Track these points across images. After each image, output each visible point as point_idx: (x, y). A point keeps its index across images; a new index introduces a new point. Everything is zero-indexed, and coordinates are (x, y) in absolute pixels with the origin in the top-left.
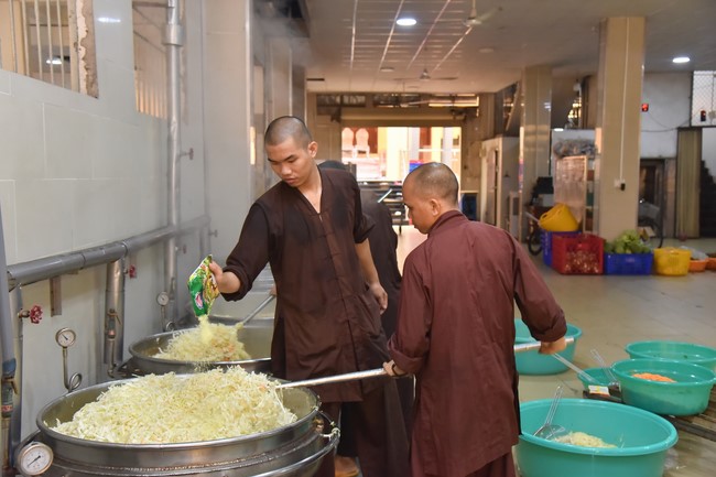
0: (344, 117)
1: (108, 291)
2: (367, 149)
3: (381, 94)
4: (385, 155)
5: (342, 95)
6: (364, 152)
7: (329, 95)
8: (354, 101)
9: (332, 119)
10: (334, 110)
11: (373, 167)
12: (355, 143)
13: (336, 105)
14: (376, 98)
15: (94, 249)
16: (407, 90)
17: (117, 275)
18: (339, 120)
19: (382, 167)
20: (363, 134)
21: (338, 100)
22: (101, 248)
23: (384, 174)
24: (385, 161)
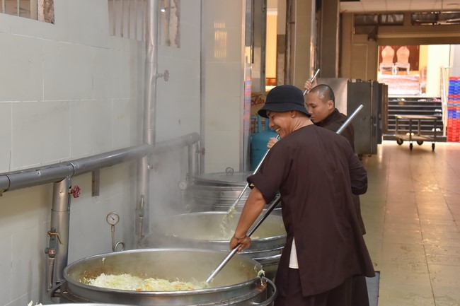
0: (380, 36)
1: (53, 210)
2: (408, 66)
3: (420, 12)
4: (425, 72)
5: (380, 14)
6: (404, 70)
7: (367, 14)
8: (391, 20)
9: (369, 38)
10: (372, 29)
11: (412, 84)
12: (395, 60)
13: (373, 24)
14: (415, 16)
15: (27, 171)
16: (445, 7)
17: (62, 195)
18: (376, 39)
19: (422, 84)
20: (404, 52)
21: (376, 18)
22: (37, 169)
23: (424, 90)
24: (425, 78)
